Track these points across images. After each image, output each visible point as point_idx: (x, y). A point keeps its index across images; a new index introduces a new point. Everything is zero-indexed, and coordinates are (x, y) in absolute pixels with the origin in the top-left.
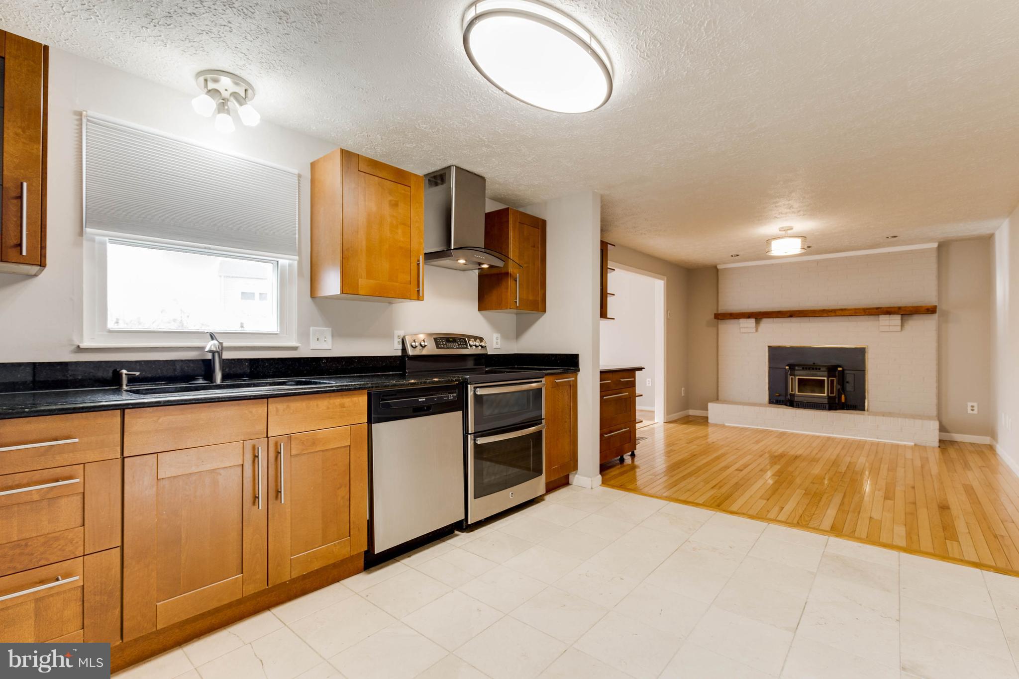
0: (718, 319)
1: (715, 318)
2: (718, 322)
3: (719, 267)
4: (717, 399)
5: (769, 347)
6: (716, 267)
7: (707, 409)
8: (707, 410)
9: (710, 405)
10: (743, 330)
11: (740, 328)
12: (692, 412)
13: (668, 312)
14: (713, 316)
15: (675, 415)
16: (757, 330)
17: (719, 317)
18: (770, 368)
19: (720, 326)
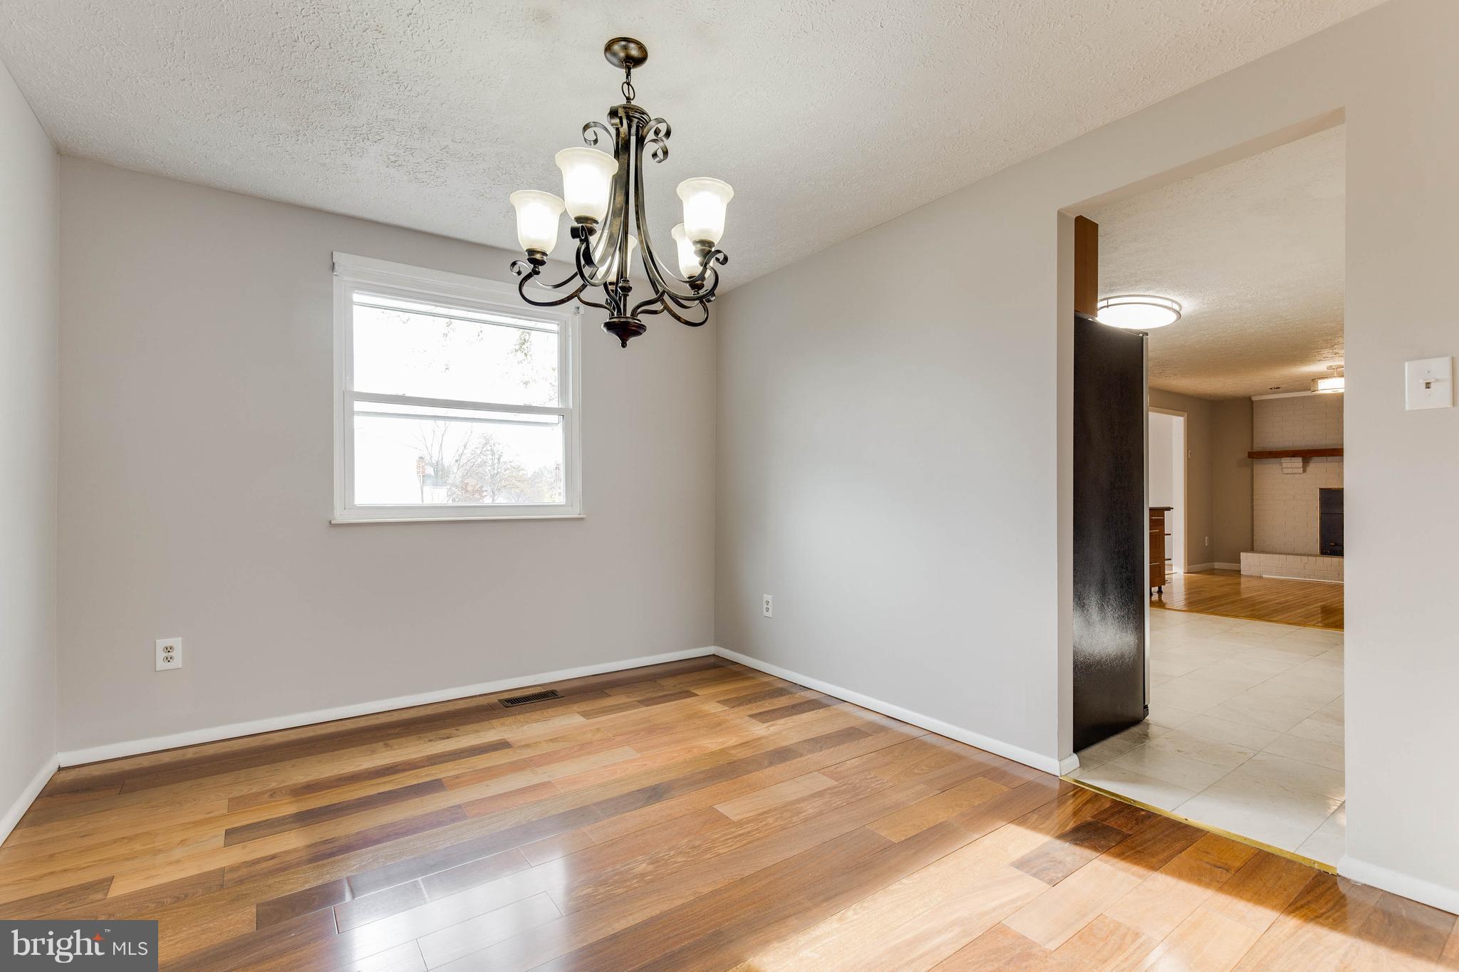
0: (1253, 458)
1: (1249, 457)
2: (1253, 461)
3: (1254, 399)
4: (1252, 549)
5: (1321, 490)
6: (1250, 398)
7: (1238, 561)
8: (1240, 563)
9: (1243, 555)
10: (1285, 471)
11: (1282, 469)
12: (1217, 565)
13: (1189, 451)
14: (1247, 455)
15: (1199, 565)
16: (1304, 471)
17: (1255, 456)
18: (1322, 514)
19: (1255, 467)
